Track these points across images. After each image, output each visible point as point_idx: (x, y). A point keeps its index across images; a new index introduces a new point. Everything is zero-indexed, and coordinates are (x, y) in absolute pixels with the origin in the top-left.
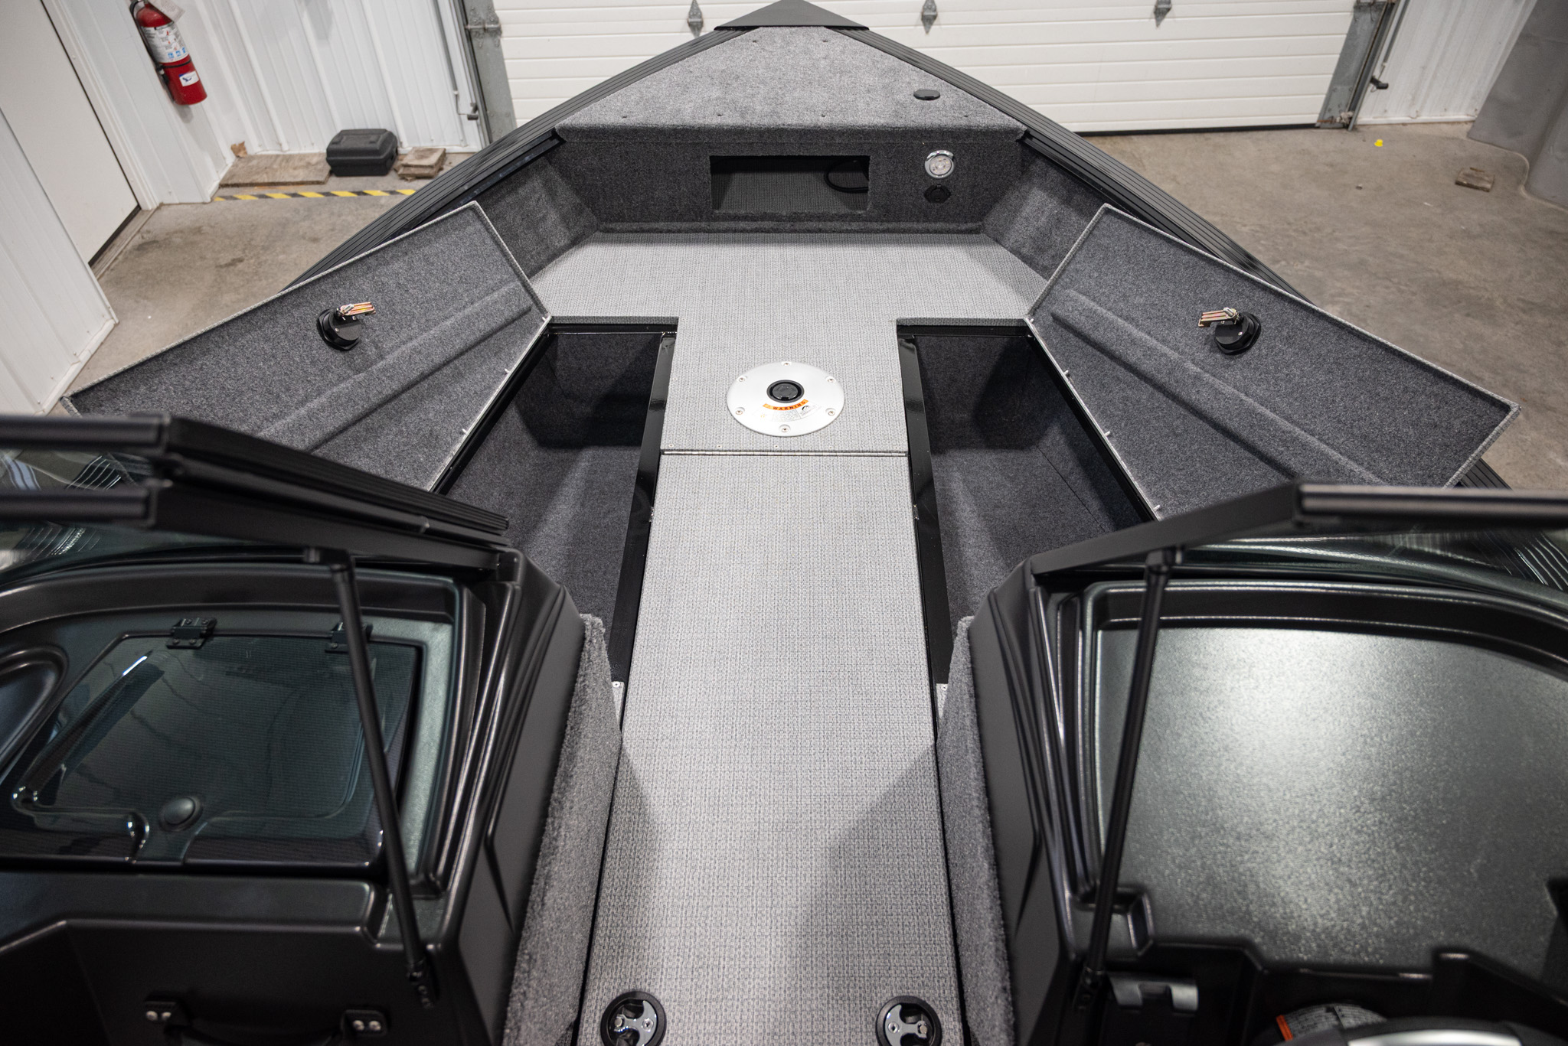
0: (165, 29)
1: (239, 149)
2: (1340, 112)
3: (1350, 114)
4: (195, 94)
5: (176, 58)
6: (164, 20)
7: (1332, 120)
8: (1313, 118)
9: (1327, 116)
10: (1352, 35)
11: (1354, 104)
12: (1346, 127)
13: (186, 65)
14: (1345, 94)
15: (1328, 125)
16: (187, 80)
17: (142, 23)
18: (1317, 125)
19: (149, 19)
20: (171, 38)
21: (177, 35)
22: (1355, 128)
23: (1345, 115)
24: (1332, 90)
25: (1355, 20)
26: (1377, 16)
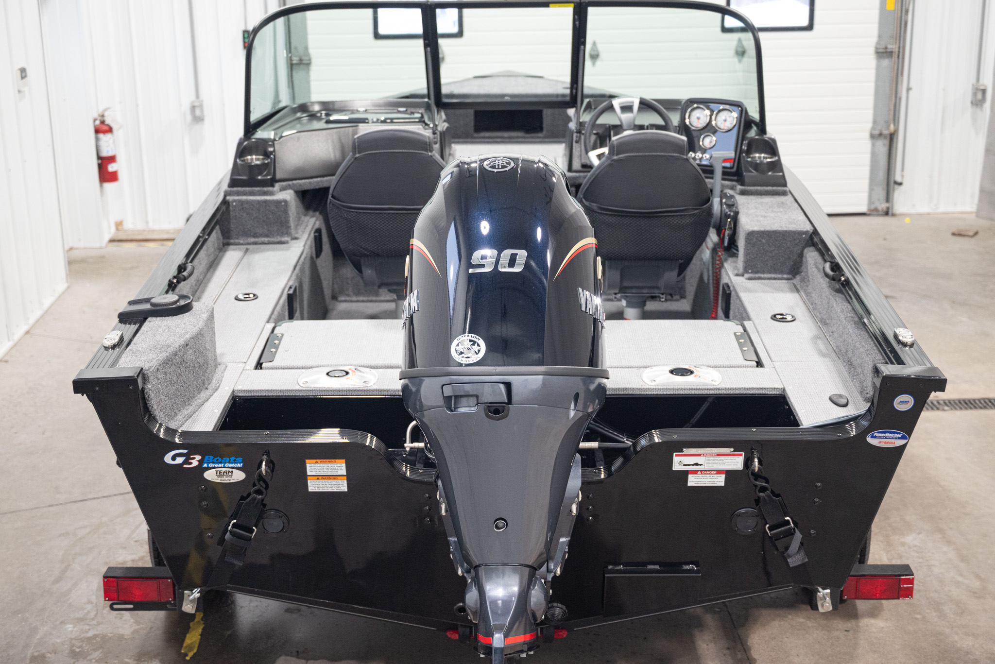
0: (109, 136)
1: (119, 225)
2: (881, 204)
3: (887, 205)
4: (112, 177)
5: (110, 154)
6: (110, 130)
7: (876, 210)
8: (863, 209)
9: (873, 207)
10: (874, 155)
11: (888, 198)
12: (887, 213)
13: (112, 159)
14: (881, 193)
15: (875, 213)
16: (111, 168)
17: (97, 131)
18: (868, 213)
19: (102, 128)
20: (111, 142)
21: (114, 141)
22: (893, 215)
23: (883, 206)
24: (871, 190)
25: (873, 145)
26: (887, 142)
